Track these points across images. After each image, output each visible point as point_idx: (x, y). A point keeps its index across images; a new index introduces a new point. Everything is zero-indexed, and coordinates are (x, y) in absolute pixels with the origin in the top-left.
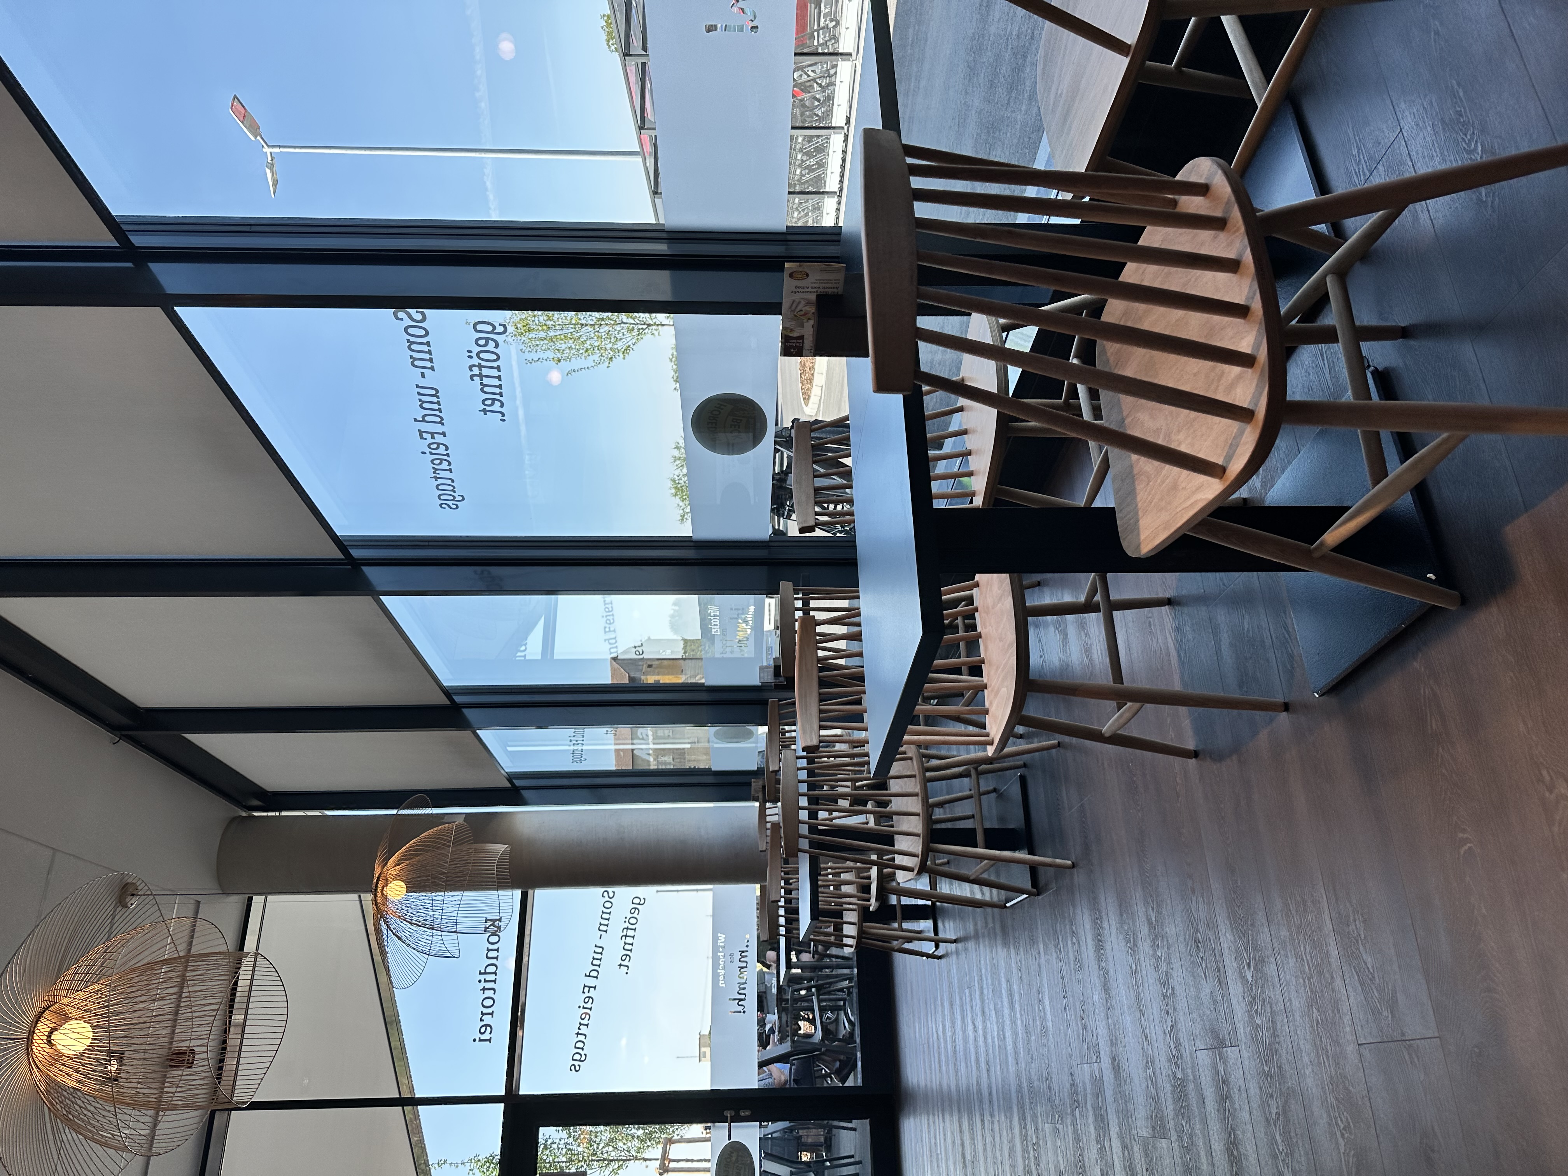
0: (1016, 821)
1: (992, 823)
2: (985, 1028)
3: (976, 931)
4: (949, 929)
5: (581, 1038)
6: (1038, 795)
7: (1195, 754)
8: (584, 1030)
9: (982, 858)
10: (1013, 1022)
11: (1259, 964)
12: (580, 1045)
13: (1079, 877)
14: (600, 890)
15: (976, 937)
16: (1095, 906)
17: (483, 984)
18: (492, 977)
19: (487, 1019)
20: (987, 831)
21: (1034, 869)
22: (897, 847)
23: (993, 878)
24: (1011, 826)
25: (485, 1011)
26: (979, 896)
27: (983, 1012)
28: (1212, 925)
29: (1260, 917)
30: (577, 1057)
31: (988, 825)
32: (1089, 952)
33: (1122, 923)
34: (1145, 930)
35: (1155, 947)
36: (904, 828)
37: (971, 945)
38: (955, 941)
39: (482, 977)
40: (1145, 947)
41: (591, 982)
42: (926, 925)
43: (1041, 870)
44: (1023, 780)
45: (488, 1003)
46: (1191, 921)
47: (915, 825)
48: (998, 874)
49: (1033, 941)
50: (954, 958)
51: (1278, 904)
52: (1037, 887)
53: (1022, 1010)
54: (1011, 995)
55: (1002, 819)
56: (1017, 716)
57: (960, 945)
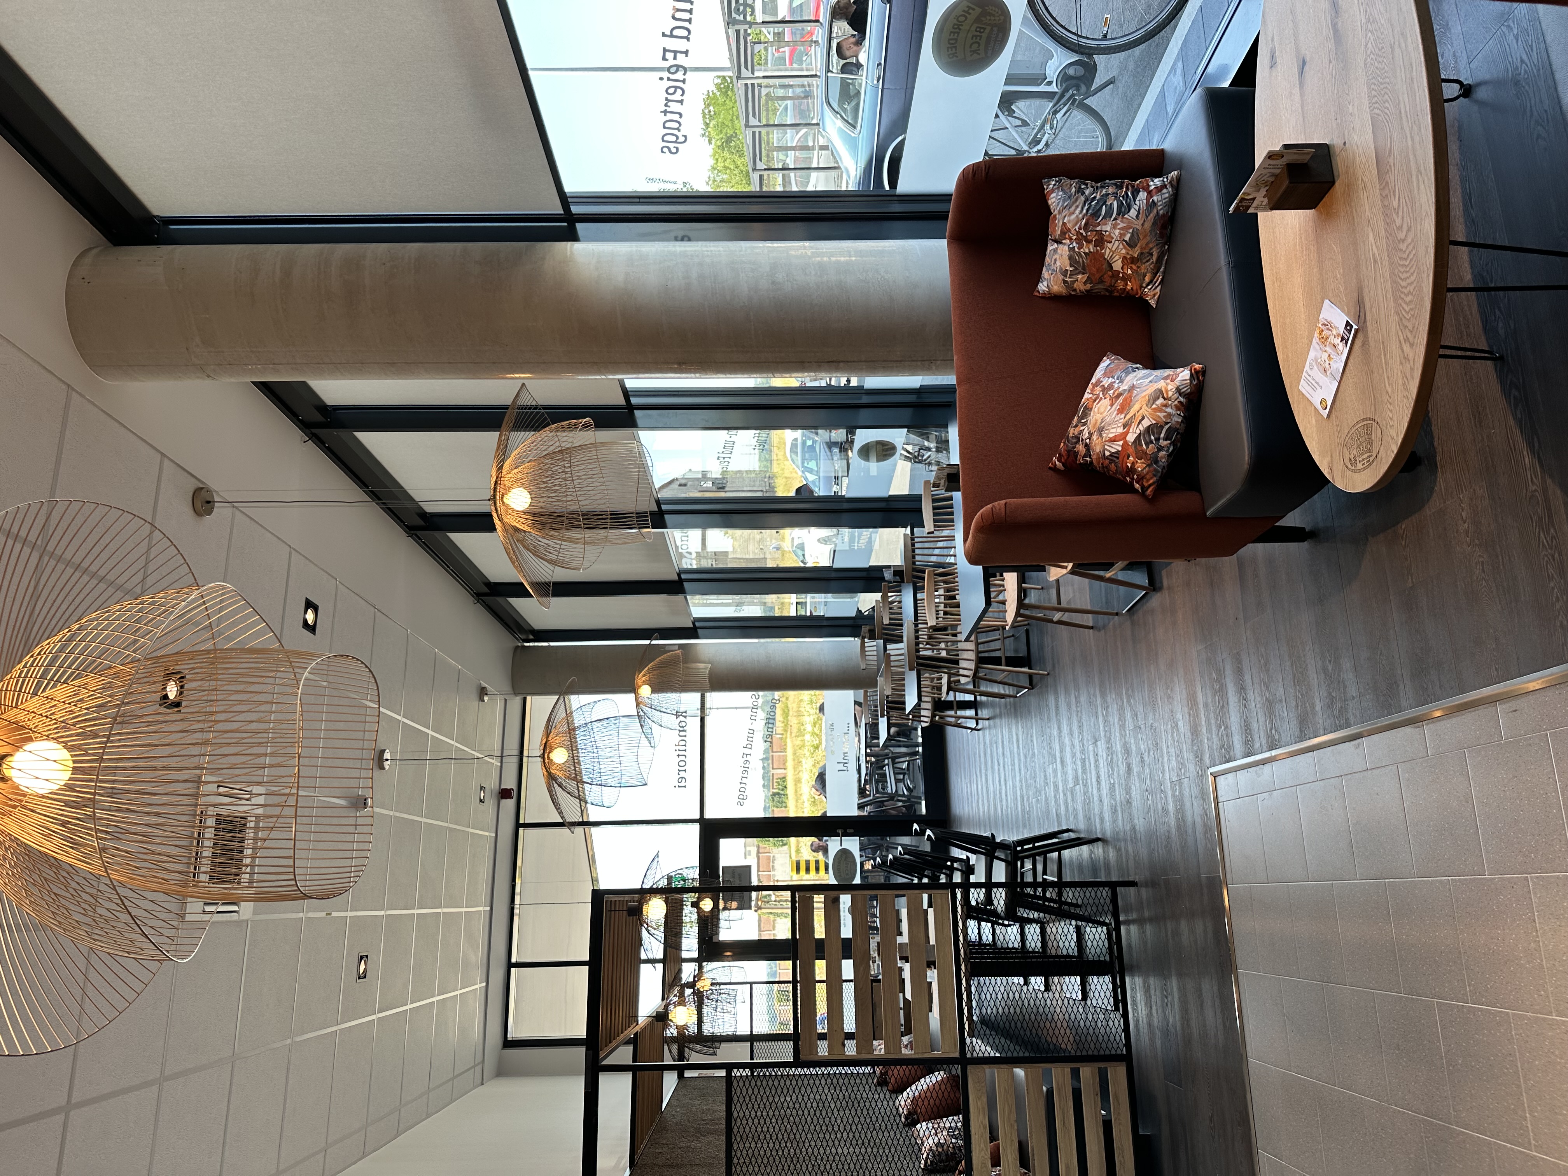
0: (1023, 653)
1: (1010, 654)
2: (1004, 762)
3: (1001, 712)
4: (984, 713)
5: (743, 785)
6: (1034, 640)
7: (1092, 628)
8: (744, 780)
9: (1004, 671)
10: (1019, 754)
11: (1107, 708)
12: (742, 790)
13: (1050, 680)
14: (750, 693)
15: (1000, 716)
16: (1056, 693)
17: (678, 753)
18: (684, 748)
19: (682, 774)
20: (1007, 658)
21: (1031, 676)
22: (961, 665)
23: (1011, 682)
24: (1021, 655)
25: (681, 769)
26: (1002, 692)
27: (1003, 754)
28: (1095, 695)
29: (1108, 691)
30: (741, 797)
31: (1009, 655)
32: (1053, 714)
33: (1066, 698)
34: (1074, 700)
35: (1077, 707)
36: (965, 657)
37: (998, 721)
38: (988, 719)
39: (677, 748)
40: (1074, 707)
41: (747, 751)
42: (971, 713)
43: (1034, 677)
44: (1027, 631)
45: (682, 764)
46: (1089, 694)
47: (972, 655)
48: (1013, 680)
49: (1029, 712)
50: (987, 732)
51: (1113, 685)
52: (1032, 686)
53: (1023, 747)
54: (1018, 741)
55: (1016, 651)
56: (1018, 614)
57: (991, 722)
